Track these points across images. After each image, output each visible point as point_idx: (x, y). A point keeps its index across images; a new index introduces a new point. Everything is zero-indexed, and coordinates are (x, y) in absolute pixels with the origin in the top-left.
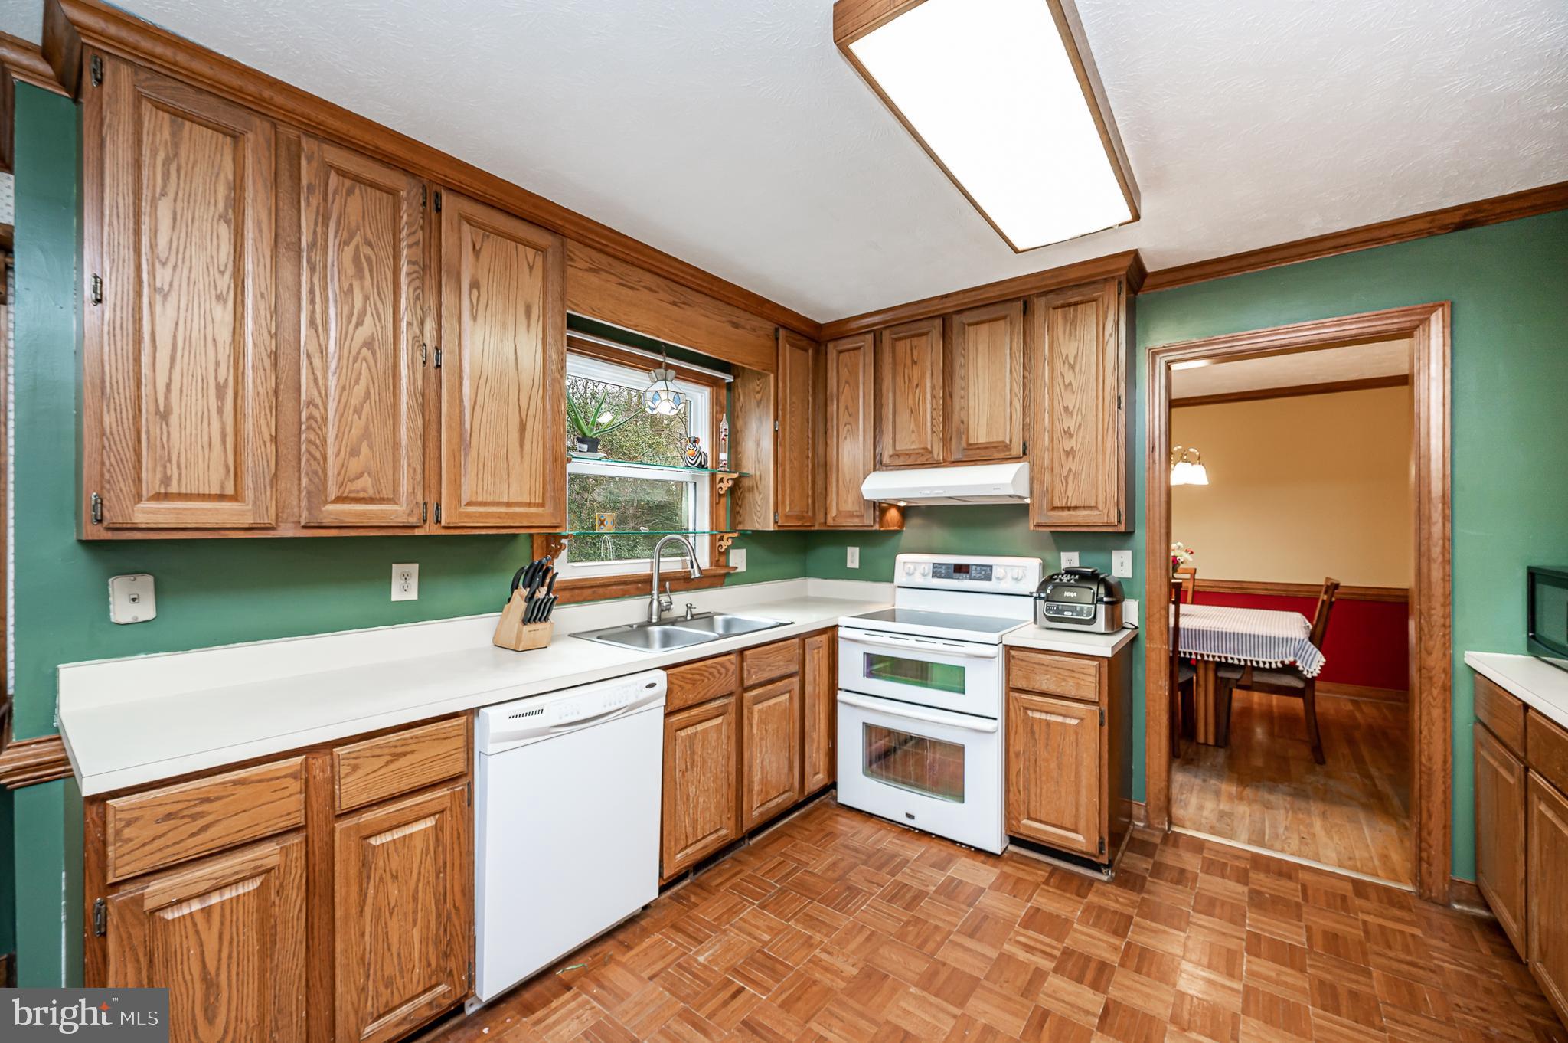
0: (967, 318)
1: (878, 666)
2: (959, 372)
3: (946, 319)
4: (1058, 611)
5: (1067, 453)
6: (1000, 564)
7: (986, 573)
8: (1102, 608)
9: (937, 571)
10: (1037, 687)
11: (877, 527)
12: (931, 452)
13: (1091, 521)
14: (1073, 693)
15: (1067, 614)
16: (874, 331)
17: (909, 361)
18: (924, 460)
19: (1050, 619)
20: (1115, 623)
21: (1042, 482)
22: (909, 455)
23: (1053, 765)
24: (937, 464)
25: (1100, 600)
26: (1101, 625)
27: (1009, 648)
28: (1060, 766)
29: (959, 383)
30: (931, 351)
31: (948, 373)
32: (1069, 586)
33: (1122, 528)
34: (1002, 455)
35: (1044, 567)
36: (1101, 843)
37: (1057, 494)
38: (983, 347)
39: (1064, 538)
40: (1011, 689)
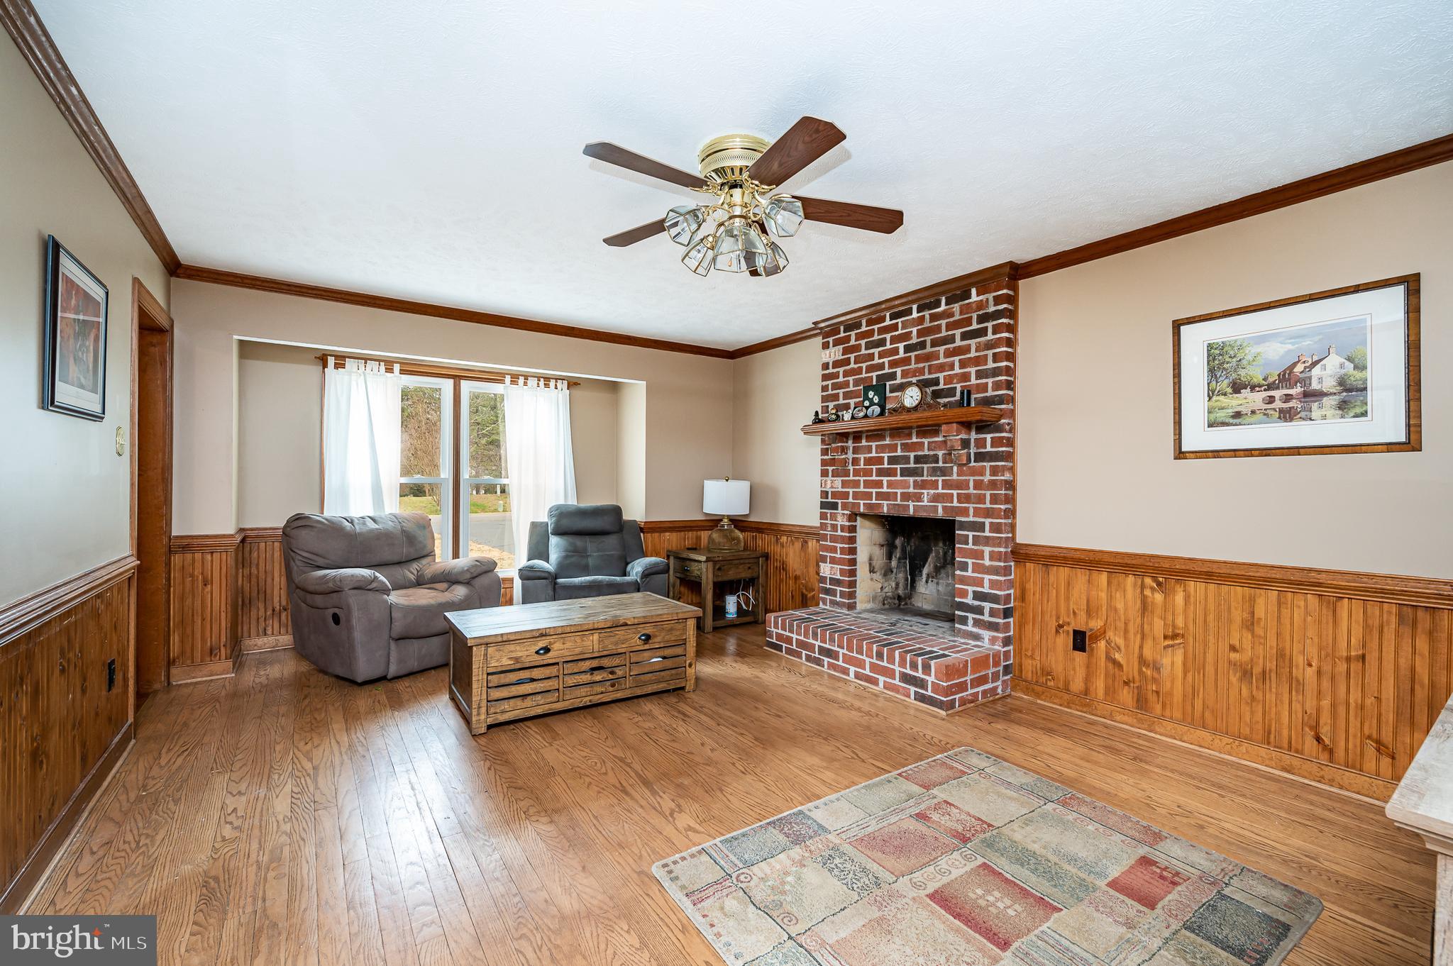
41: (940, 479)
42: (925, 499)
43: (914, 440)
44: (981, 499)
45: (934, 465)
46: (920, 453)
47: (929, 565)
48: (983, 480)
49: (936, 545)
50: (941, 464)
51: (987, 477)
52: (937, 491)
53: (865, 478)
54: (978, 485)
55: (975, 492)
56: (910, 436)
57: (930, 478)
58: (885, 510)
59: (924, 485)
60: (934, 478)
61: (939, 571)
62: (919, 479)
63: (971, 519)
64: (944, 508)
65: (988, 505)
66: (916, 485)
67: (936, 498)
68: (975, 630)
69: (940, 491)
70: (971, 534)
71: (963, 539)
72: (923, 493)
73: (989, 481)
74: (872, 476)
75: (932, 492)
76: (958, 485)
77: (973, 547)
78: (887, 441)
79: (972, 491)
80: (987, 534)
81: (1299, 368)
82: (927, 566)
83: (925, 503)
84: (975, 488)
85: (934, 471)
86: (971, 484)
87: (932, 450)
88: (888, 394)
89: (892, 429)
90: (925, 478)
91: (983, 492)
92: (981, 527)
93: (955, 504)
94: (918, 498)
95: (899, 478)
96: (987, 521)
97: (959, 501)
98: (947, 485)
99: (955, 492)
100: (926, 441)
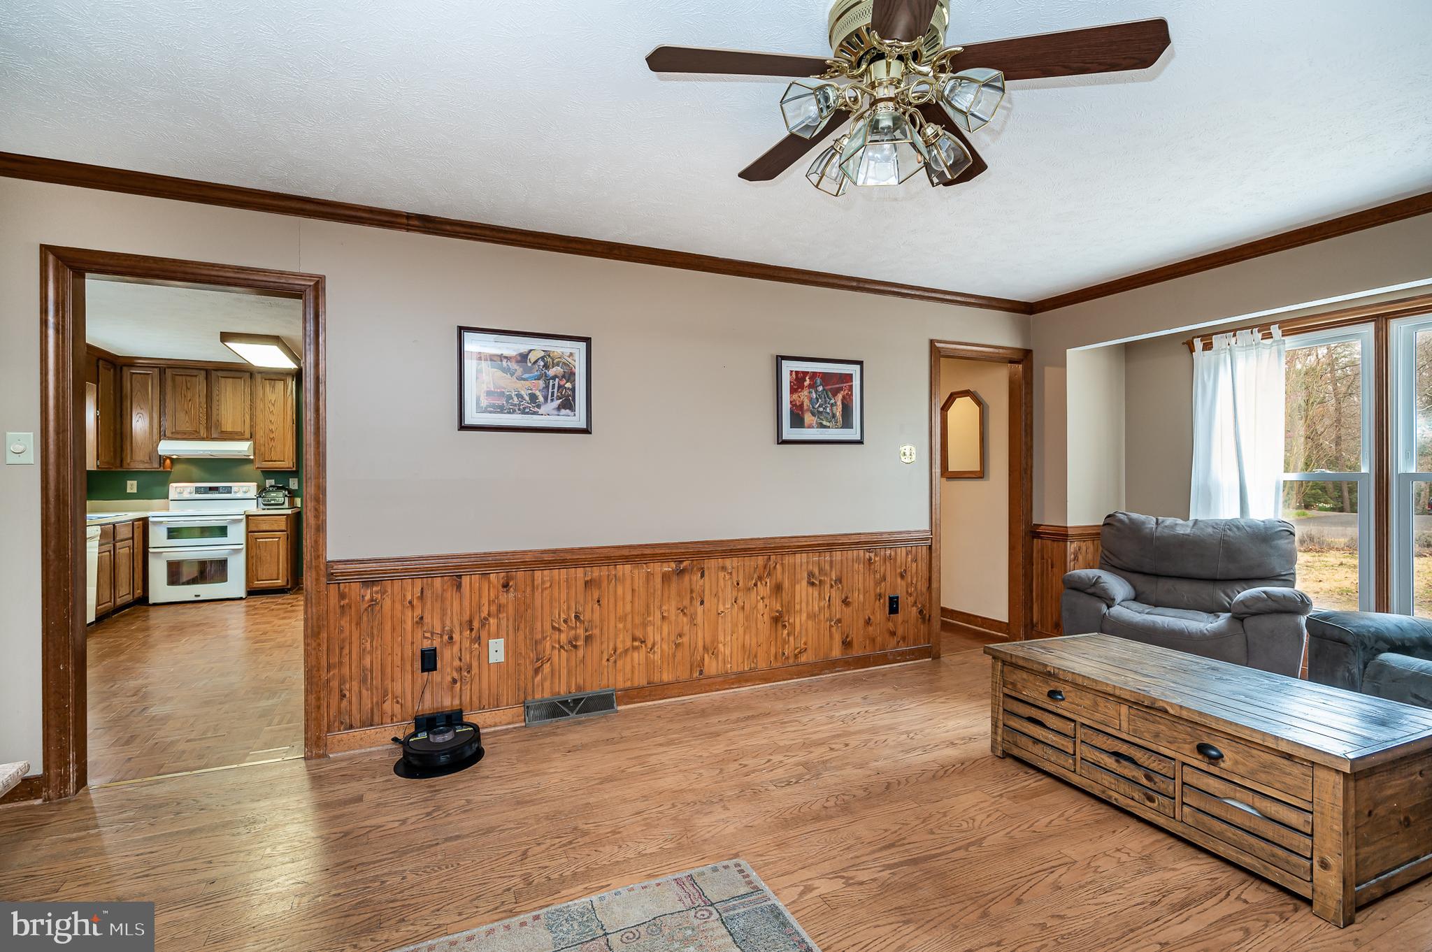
0: (220, 374)
1: (173, 533)
2: (215, 398)
3: (208, 372)
4: (268, 501)
5: (271, 439)
6: (235, 486)
7: (229, 490)
8: (286, 499)
9: (198, 490)
10: (261, 529)
11: (162, 469)
12: (199, 433)
13: (282, 466)
14: (277, 529)
15: (273, 502)
16: (160, 368)
17: (184, 387)
18: (193, 436)
19: (264, 505)
20: (292, 505)
21: (260, 450)
22: (185, 434)
23: (268, 557)
24: (203, 439)
25: (286, 496)
26: (286, 505)
27: (247, 516)
28: (271, 557)
29: (215, 403)
30: (200, 384)
31: (209, 397)
32: (272, 491)
33: (294, 469)
34: (240, 437)
35: (258, 487)
36: (288, 580)
37: (267, 455)
38: (229, 389)
39: (268, 473)
40: (248, 532)
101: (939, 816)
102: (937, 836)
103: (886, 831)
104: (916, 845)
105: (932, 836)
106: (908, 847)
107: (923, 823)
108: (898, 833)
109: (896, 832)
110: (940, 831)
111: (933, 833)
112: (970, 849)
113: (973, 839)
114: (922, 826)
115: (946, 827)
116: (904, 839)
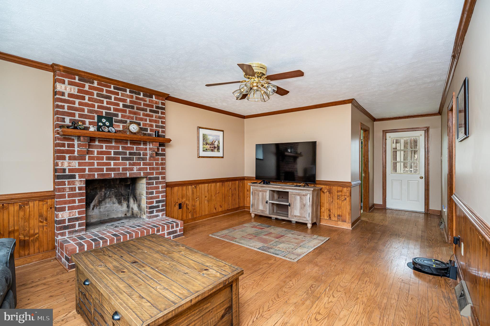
41: (142, 162)
42: (135, 170)
43: (129, 145)
44: (158, 169)
45: (138, 156)
46: (132, 151)
47: (95, 201)
48: (158, 163)
49: (101, 190)
50: (142, 156)
51: (160, 161)
52: (140, 167)
53: (98, 161)
54: (157, 164)
55: (156, 166)
56: (127, 143)
57: (137, 161)
58: (113, 176)
59: (134, 164)
60: (139, 162)
61: (101, 202)
62: (131, 162)
63: (155, 176)
64: (144, 173)
65: (160, 171)
66: (130, 164)
67: (140, 169)
68: (157, 214)
69: (142, 166)
70: (154, 181)
71: (151, 183)
72: (134, 168)
73: (160, 163)
74: (103, 160)
75: (138, 167)
76: (149, 164)
77: (155, 186)
78: (113, 144)
79: (154, 166)
80: (160, 180)
81: (213, 142)
82: (94, 201)
83: (135, 171)
84: (156, 165)
85: (139, 159)
86: (154, 164)
87: (138, 150)
88: (114, 123)
89: (115, 139)
90: (134, 161)
91: (159, 166)
92: (158, 178)
93: (148, 171)
94: (132, 169)
95: (120, 161)
96: (160, 176)
97: (150, 170)
98: (144, 164)
99: (148, 167)
100: (135, 147)
101: (254, 287)
102: (252, 279)
103: (268, 278)
104: (257, 276)
105: (254, 279)
106: (259, 274)
107: (258, 283)
108: (264, 278)
109: (265, 278)
110: (252, 281)
111: (254, 280)
112: (242, 278)
113: (242, 281)
114: (258, 282)
115: (251, 283)
116: (261, 276)
